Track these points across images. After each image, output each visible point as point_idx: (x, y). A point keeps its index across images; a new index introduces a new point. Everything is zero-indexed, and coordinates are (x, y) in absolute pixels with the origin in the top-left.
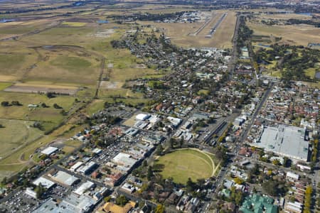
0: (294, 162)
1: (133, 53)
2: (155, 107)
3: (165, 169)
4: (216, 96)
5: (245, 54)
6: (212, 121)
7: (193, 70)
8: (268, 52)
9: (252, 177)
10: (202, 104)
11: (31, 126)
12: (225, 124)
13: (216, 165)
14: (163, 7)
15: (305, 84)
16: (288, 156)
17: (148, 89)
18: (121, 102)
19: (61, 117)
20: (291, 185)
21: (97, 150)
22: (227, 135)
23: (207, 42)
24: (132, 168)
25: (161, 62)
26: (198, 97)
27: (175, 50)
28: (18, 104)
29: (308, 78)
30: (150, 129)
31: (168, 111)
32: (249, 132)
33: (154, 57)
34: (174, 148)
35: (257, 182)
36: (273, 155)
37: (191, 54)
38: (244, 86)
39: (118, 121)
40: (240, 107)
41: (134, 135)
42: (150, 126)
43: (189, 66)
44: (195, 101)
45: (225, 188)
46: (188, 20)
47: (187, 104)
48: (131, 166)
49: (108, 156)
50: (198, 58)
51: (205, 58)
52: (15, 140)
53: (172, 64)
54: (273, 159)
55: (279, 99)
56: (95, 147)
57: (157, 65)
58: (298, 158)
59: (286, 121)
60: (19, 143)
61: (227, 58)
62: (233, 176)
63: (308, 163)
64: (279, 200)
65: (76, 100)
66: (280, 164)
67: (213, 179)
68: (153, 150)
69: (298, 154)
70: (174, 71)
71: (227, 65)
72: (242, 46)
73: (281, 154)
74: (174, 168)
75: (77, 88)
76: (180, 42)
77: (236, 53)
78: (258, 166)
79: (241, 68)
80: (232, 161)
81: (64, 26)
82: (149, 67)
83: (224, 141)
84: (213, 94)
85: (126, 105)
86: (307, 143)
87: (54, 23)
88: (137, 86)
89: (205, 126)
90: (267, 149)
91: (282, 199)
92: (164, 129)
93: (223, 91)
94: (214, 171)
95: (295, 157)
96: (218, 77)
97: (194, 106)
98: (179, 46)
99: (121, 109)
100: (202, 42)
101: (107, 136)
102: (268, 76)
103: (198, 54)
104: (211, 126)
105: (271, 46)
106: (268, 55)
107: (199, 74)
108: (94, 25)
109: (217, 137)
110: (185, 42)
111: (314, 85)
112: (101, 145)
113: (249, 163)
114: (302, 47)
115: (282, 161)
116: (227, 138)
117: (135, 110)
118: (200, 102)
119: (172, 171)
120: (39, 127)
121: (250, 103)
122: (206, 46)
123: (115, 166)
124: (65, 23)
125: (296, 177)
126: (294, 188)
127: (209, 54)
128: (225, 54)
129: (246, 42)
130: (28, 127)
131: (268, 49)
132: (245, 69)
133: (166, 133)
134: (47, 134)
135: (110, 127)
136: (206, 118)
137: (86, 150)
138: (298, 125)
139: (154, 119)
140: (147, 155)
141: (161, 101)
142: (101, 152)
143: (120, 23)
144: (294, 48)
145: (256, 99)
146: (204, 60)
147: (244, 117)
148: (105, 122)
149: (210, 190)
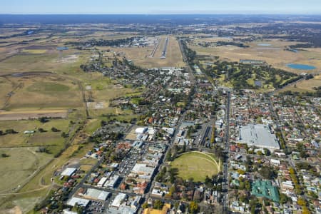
0: (272, 151)
1: (106, 75)
2: (148, 120)
3: (180, 171)
4: (192, 106)
5: (199, 71)
6: (199, 127)
7: (164, 87)
8: (215, 68)
9: (249, 167)
10: (185, 114)
11: (37, 152)
12: (209, 128)
13: (218, 162)
14: (112, 33)
15: (251, 90)
16: (266, 147)
17: (134, 106)
18: (115, 119)
19: (63, 140)
20: (278, 169)
21: (114, 165)
22: (215, 137)
23: (164, 62)
24: (153, 176)
25: (134, 82)
26: (179, 109)
27: (141, 70)
28: (14, 132)
29: (252, 86)
30: (152, 140)
31: (160, 122)
32: (230, 133)
33: (126, 78)
34: (179, 153)
35: (253, 171)
36: (255, 148)
37: (157, 74)
38: (210, 96)
39: (120, 136)
40: (214, 114)
41: (141, 147)
42: (151, 137)
43: (159, 83)
44: (178, 112)
45: (234, 179)
46: (140, 44)
47: (173, 115)
48: (152, 173)
49: (126, 168)
50: (163, 77)
51: (168, 76)
52: (26, 167)
53: (145, 83)
54: (256, 151)
55: (239, 104)
56: (111, 162)
57: (132, 85)
59: (252, 120)
60: (32, 170)
61: (186, 74)
62: (235, 169)
63: (282, 150)
64: (274, 181)
65: (71, 122)
66: (263, 154)
67: (221, 173)
68: (163, 157)
69: (272, 144)
70: (148, 89)
71: (189, 80)
72: (193, 64)
73: (260, 146)
74: (186, 170)
75: (66, 111)
76: (142, 63)
77: (191, 71)
78: (249, 158)
79: (201, 82)
80: (228, 157)
81: (24, 54)
82: (126, 87)
83: (215, 142)
84: (189, 105)
85: (121, 122)
86: (274, 135)
87: (13, 51)
88: (124, 104)
89: (195, 131)
90: (250, 144)
91: (277, 181)
92: (164, 138)
93: (196, 102)
94: (219, 167)
96: (187, 91)
97: (179, 116)
98: (143, 67)
99: (118, 126)
100: (160, 63)
101: (117, 151)
102: (223, 86)
103: (162, 73)
104: (199, 131)
105: (215, 63)
106: (216, 71)
107: (170, 90)
108: (55, 51)
109: (208, 139)
110: (146, 63)
111: (258, 91)
112: (116, 159)
113: (241, 157)
114: (237, 63)
115: (263, 152)
116: (217, 139)
117: (130, 125)
118: (182, 112)
119: (186, 172)
120: (45, 151)
121: (220, 109)
122: (164, 66)
123: (137, 176)
124: (24, 51)
125: (278, 162)
126: (280, 171)
127: (171, 72)
128: (183, 72)
129: (194, 61)
130: (34, 153)
131: (214, 66)
132: (204, 83)
133: (167, 142)
134: (57, 156)
135: (115, 142)
136: (192, 125)
137: (104, 166)
138: (261, 122)
139: (152, 131)
140: (160, 162)
141: (150, 115)
142: (118, 166)
144: (232, 64)
145: (223, 106)
146: (169, 78)
147: (221, 121)
148: (109, 138)
149: (223, 183)
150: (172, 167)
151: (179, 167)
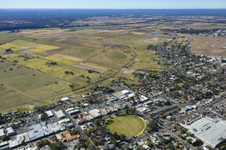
0: (204, 145)
1: (156, 54)
2: (139, 88)
3: (113, 124)
7: (187, 70)
11: (69, 85)
13: (146, 130)
17: (145, 77)
18: (123, 82)
21: (86, 105)
22: (170, 115)
25: (170, 61)
28: (72, 74)
30: (125, 100)
31: (145, 92)
32: (188, 117)
33: (168, 58)
34: (128, 114)
35: (161, 148)
40: (199, 100)
41: (113, 101)
42: (126, 98)
43: (187, 66)
44: (168, 89)
45: (137, 145)
46: (218, 35)
48: (95, 117)
49: (89, 109)
51: (205, 62)
53: (176, 64)
54: (188, 138)
56: (87, 103)
57: (165, 63)
58: (209, 143)
60: (57, 93)
61: (224, 64)
66: (191, 143)
67: (135, 138)
68: (115, 112)
70: (173, 68)
71: (218, 69)
73: (198, 137)
74: (118, 125)
75: (107, 70)
80: (158, 131)
81: (133, 35)
82: (159, 64)
83: (164, 118)
85: (124, 84)
87: (127, 32)
89: (160, 106)
90: (190, 131)
95: (207, 142)
96: (202, 77)
97: (165, 92)
99: (119, 85)
100: (215, 51)
101: (98, 98)
104: (165, 107)
107: (189, 73)
108: (149, 34)
109: (162, 114)
110: (201, 50)
112: (91, 102)
113: (168, 136)
115: (194, 141)
116: (168, 117)
117: (127, 87)
118: (171, 90)
119: (116, 126)
120: (72, 86)
123: (88, 115)
124: (133, 32)
127: (211, 60)
128: (224, 62)
133: (131, 104)
135: (104, 94)
136: (166, 101)
137: (82, 103)
139: (132, 95)
140: (109, 113)
143: (166, 34)
145: (218, 97)
146: (202, 64)
147: (195, 107)
148: (103, 90)
150: (113, 120)
151: (115, 121)
